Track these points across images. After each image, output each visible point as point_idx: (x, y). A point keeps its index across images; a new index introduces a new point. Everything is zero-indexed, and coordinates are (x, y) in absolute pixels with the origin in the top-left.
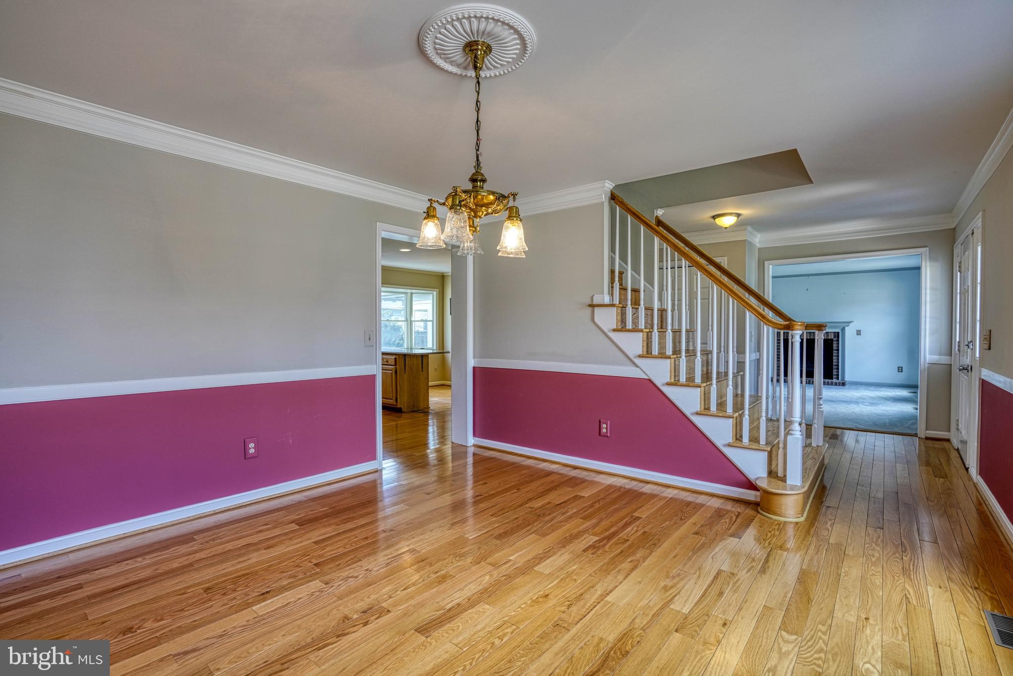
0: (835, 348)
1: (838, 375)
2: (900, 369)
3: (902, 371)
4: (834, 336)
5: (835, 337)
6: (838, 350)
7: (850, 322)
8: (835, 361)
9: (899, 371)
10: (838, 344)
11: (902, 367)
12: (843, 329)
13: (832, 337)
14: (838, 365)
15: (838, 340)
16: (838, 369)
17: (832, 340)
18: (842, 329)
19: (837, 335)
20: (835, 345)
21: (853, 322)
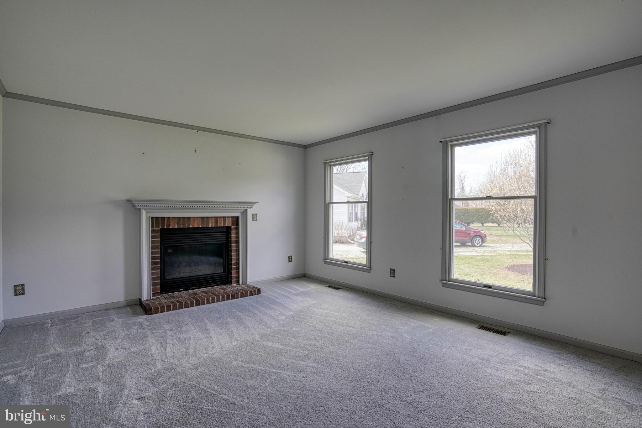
0: (233, 239)
1: (238, 277)
2: (290, 259)
3: (291, 261)
4: (232, 221)
5: (233, 224)
6: (237, 242)
7: (255, 203)
8: (233, 258)
9: (289, 261)
10: (237, 233)
11: (291, 256)
12: (244, 213)
13: (230, 223)
14: (238, 264)
15: (237, 229)
16: (238, 268)
17: (229, 228)
18: (242, 213)
19: (236, 220)
20: (233, 235)
21: (258, 202)
